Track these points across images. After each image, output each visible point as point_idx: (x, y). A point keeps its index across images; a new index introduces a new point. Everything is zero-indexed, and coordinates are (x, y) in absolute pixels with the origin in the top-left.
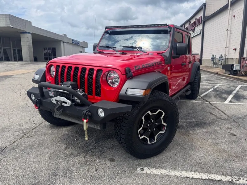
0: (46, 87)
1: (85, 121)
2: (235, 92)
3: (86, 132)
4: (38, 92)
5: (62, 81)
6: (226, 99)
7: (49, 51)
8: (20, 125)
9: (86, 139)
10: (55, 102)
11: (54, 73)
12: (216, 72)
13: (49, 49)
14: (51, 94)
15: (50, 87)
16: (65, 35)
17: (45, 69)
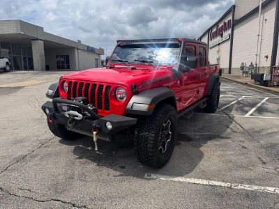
0: (60, 102)
1: (95, 133)
2: (259, 105)
3: (96, 143)
4: (52, 106)
5: (74, 96)
6: (247, 112)
7: (62, 59)
8: (37, 136)
9: (96, 149)
10: (68, 116)
11: (67, 88)
12: (245, 82)
13: (62, 56)
14: (65, 108)
15: (63, 102)
16: (80, 41)
17: (58, 84)
